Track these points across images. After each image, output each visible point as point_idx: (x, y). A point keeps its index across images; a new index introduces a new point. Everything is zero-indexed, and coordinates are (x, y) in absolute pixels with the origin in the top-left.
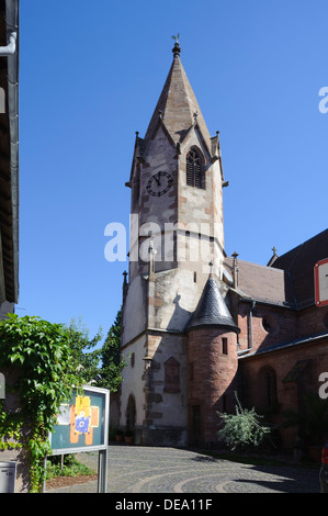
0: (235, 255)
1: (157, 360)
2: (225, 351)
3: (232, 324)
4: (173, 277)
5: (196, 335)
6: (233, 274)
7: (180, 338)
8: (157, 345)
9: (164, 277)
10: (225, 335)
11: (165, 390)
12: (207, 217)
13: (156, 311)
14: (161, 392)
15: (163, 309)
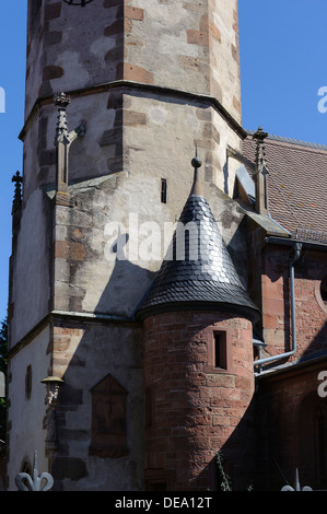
0: (260, 137)
1: (75, 383)
2: (221, 361)
3: (240, 300)
4: (111, 192)
5: (158, 325)
6: (255, 178)
7: (128, 332)
8: (72, 349)
9: (90, 195)
10: (220, 326)
11: (93, 451)
12: (193, 51)
13: (73, 270)
14: (84, 455)
15: (88, 265)
